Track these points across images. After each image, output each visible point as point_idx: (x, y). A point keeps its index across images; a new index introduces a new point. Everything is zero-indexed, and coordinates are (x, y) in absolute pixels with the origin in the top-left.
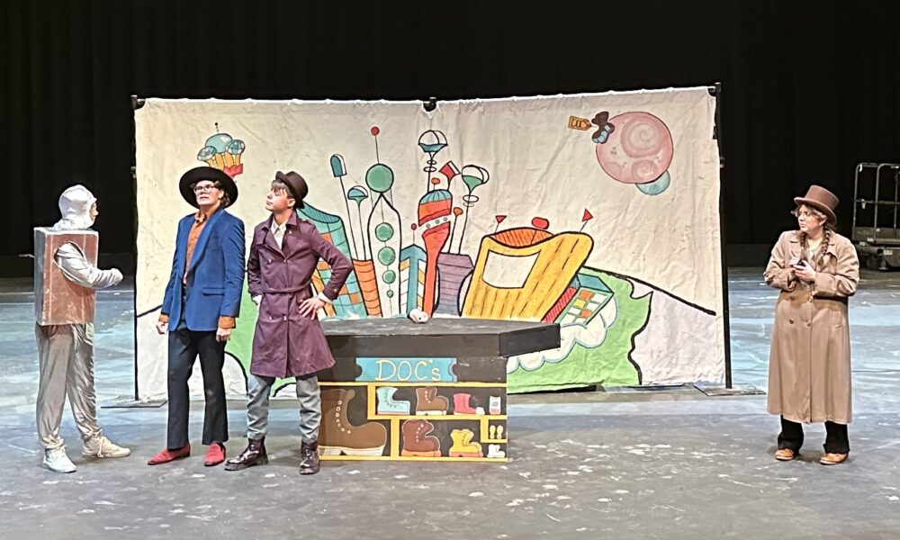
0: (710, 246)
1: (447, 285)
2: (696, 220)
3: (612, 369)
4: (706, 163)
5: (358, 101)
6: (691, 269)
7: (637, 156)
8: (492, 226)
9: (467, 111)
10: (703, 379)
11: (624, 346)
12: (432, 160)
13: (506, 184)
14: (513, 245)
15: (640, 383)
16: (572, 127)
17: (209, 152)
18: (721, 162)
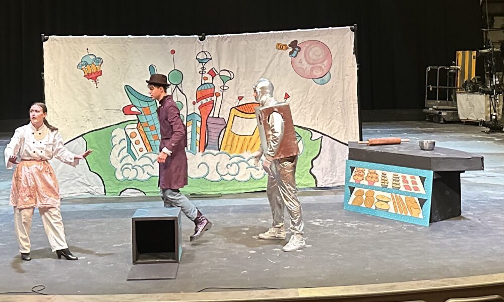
0: (353, 112)
1: (212, 134)
2: (345, 98)
3: (301, 178)
4: (350, 67)
5: (164, 36)
6: (342, 124)
7: (313, 64)
8: (236, 102)
9: (222, 41)
11: (308, 166)
12: (203, 67)
13: (243, 79)
14: (247, 112)
15: (316, 186)
16: (278, 49)
17: (83, 64)
18: (358, 66)
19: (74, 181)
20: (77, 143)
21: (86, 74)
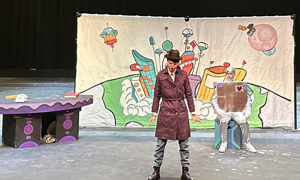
0: (290, 75)
2: (285, 66)
3: (252, 120)
4: (289, 44)
5: (160, 17)
6: (282, 84)
7: (264, 41)
8: (209, 65)
9: (201, 22)
10: (286, 125)
11: (257, 112)
12: (187, 40)
13: (215, 49)
14: (216, 72)
15: (263, 126)
16: (240, 29)
17: (104, 34)
18: (295, 44)
19: (94, 115)
20: (97, 89)
21: (106, 41)
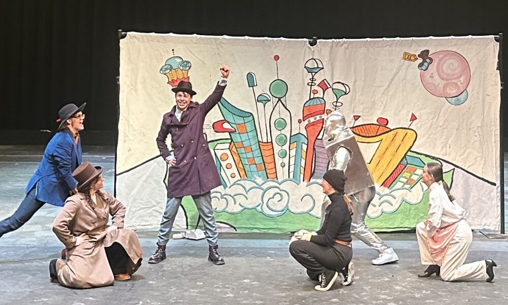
0: (493, 140)
1: (320, 160)
2: (485, 122)
4: (492, 85)
5: (266, 38)
6: (480, 155)
7: (447, 80)
8: (351, 122)
9: (336, 47)
10: (486, 227)
12: (313, 78)
13: (361, 95)
14: (365, 135)
16: (405, 59)
17: (167, 69)
18: (501, 85)
19: (150, 211)
20: (156, 164)
21: (170, 80)
